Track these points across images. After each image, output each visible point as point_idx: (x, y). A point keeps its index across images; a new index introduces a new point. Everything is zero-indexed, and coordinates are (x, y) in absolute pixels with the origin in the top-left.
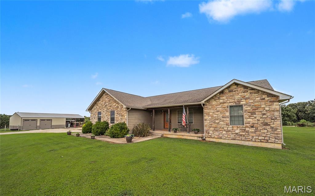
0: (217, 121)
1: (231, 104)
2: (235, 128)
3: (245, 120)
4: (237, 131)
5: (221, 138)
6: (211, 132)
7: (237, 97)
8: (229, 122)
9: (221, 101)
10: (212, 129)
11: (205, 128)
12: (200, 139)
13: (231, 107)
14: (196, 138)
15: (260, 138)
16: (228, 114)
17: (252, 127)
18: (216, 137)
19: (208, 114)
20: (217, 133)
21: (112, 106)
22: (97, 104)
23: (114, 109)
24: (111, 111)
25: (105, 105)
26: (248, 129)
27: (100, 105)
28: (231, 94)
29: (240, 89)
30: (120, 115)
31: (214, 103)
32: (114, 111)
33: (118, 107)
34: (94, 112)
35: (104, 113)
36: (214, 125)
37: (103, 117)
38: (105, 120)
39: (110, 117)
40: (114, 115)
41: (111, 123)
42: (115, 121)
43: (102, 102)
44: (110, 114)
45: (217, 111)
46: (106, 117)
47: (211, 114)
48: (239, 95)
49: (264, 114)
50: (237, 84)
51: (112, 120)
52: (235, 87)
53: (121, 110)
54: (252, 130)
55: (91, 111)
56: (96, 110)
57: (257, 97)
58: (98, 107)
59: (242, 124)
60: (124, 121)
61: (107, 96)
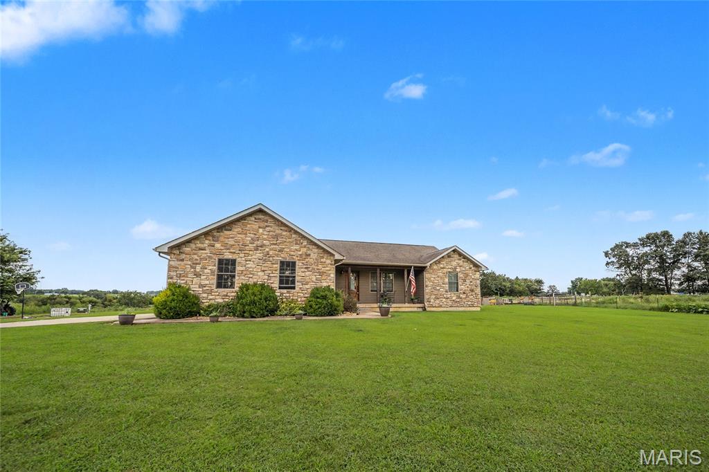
0: (438, 288)
1: (450, 270)
2: (452, 295)
3: (460, 287)
4: (454, 298)
5: (441, 306)
6: (432, 300)
7: (454, 264)
8: (447, 288)
9: (442, 266)
10: (434, 297)
11: (426, 297)
12: (421, 310)
13: (449, 272)
14: (416, 309)
15: (469, 303)
16: (447, 280)
17: (464, 293)
18: (437, 305)
19: (429, 279)
20: (437, 301)
21: (285, 250)
22: (213, 237)
23: (293, 259)
24: (281, 262)
25: (255, 245)
26: (461, 295)
27: (231, 242)
28: (450, 259)
29: (456, 256)
30: (313, 271)
31: (435, 267)
32: (292, 262)
33: (309, 255)
34: (196, 257)
35: (250, 265)
36: (436, 292)
37: (245, 272)
38: (255, 280)
39: (277, 274)
40: (295, 270)
41: (280, 288)
42: (298, 285)
43: (243, 236)
44: (279, 268)
45: (438, 277)
46: (259, 273)
47: (432, 279)
48: (455, 261)
49: (471, 282)
50: (454, 251)
51: (287, 282)
52: (452, 253)
53: (317, 262)
54: (464, 296)
55: (175, 252)
56: (207, 251)
57: (467, 265)
58: (218, 245)
59: (457, 291)
60: (327, 285)
61: (266, 224)
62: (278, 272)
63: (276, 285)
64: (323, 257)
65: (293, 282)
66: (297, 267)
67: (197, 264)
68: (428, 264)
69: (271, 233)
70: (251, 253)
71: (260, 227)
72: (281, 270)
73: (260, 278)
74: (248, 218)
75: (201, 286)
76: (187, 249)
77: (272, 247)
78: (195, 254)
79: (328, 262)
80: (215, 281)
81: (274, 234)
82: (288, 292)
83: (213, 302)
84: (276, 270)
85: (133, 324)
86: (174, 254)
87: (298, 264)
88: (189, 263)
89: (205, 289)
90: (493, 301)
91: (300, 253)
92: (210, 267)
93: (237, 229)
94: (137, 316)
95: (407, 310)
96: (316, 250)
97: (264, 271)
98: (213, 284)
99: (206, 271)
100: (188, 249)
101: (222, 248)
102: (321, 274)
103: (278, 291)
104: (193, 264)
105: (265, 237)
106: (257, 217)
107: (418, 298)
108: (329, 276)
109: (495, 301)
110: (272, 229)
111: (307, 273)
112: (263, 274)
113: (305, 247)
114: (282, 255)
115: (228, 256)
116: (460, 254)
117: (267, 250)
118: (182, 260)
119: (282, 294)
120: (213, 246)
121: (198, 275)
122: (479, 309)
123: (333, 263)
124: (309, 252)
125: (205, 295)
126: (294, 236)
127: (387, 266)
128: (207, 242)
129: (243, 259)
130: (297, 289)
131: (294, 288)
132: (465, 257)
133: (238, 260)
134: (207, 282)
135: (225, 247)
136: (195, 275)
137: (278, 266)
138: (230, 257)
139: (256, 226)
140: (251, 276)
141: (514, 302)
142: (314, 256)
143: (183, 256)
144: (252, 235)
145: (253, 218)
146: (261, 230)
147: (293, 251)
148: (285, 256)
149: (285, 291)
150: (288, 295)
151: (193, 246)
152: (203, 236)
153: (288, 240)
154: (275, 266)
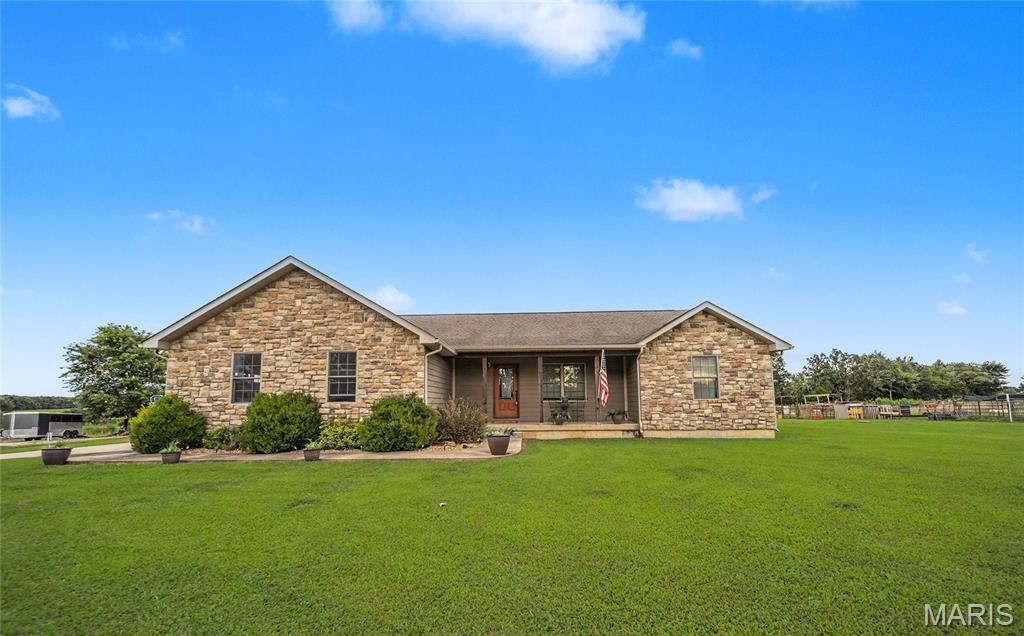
0: (668, 391)
1: (696, 353)
2: (704, 405)
3: (721, 388)
4: (708, 412)
5: (675, 428)
6: (656, 417)
7: (707, 339)
8: (692, 392)
9: (677, 345)
10: (658, 409)
11: (642, 409)
12: (631, 435)
13: (696, 357)
14: (619, 435)
15: (745, 422)
16: (690, 375)
17: (733, 401)
18: (667, 426)
19: (648, 374)
20: (668, 418)
21: (338, 333)
22: (227, 318)
23: (352, 348)
24: (332, 354)
25: (289, 328)
26: (725, 406)
27: (253, 325)
28: (696, 331)
29: (712, 323)
30: (386, 368)
31: (662, 349)
32: (350, 353)
33: (379, 339)
34: (203, 353)
35: (283, 361)
36: (663, 400)
37: (273, 375)
38: (290, 387)
39: (325, 375)
40: (354, 367)
41: (331, 399)
42: (360, 393)
43: (270, 314)
44: (327, 366)
45: (669, 369)
46: (295, 376)
47: (655, 373)
48: (710, 335)
49: (750, 376)
50: (706, 312)
51: (342, 389)
52: (703, 317)
53: (393, 350)
54: (733, 407)
55: (174, 347)
56: (219, 343)
57: (739, 342)
58: (234, 333)
59: (716, 396)
60: (411, 391)
61: (307, 290)
62: (326, 372)
63: (323, 394)
64: (403, 342)
65: (353, 389)
66: (358, 361)
67: (204, 364)
68: (642, 344)
69: (315, 306)
70: (283, 341)
71: (297, 297)
72: (331, 367)
73: (297, 382)
74: (278, 284)
75: (211, 399)
76: (190, 342)
77: (317, 328)
78: (201, 349)
79: (414, 349)
80: (229, 392)
81: (319, 306)
82: (343, 407)
83: (226, 424)
84: (323, 369)
85: (66, 463)
86: (174, 350)
87: (361, 357)
88: (194, 363)
89: (216, 403)
90: (856, 411)
91: (363, 336)
92: (224, 369)
93: (262, 302)
94: (74, 451)
95: (600, 435)
96: (390, 331)
97: (303, 371)
98: (227, 396)
99: (217, 375)
100: (192, 341)
101: (240, 336)
102: (400, 371)
103: (327, 404)
104: (200, 364)
105: (306, 312)
106: (292, 280)
107: (625, 411)
108: (414, 374)
109: (860, 411)
110: (315, 299)
111: (376, 372)
112: (302, 376)
113: (371, 325)
114: (333, 343)
115: (249, 348)
116: (721, 320)
117: (309, 334)
118: (185, 359)
119: (332, 410)
120: (228, 335)
121: (205, 382)
122: (771, 435)
123: (422, 350)
124: (378, 334)
125: (215, 414)
126: (352, 307)
127: (558, 352)
128: (219, 328)
129: (272, 352)
130: (358, 401)
131: (352, 399)
132: (733, 325)
133: (264, 355)
134: (218, 393)
135: (242, 334)
136: (202, 382)
137: (326, 362)
138: (252, 350)
139: (290, 294)
140: (283, 380)
141: (914, 411)
142: (387, 340)
143: (186, 353)
144: (285, 312)
145: (285, 283)
146: (298, 302)
147: (351, 334)
148: (338, 345)
149: (338, 404)
150: (342, 411)
151: (198, 335)
152: (213, 320)
153: (344, 315)
154: (321, 361)
